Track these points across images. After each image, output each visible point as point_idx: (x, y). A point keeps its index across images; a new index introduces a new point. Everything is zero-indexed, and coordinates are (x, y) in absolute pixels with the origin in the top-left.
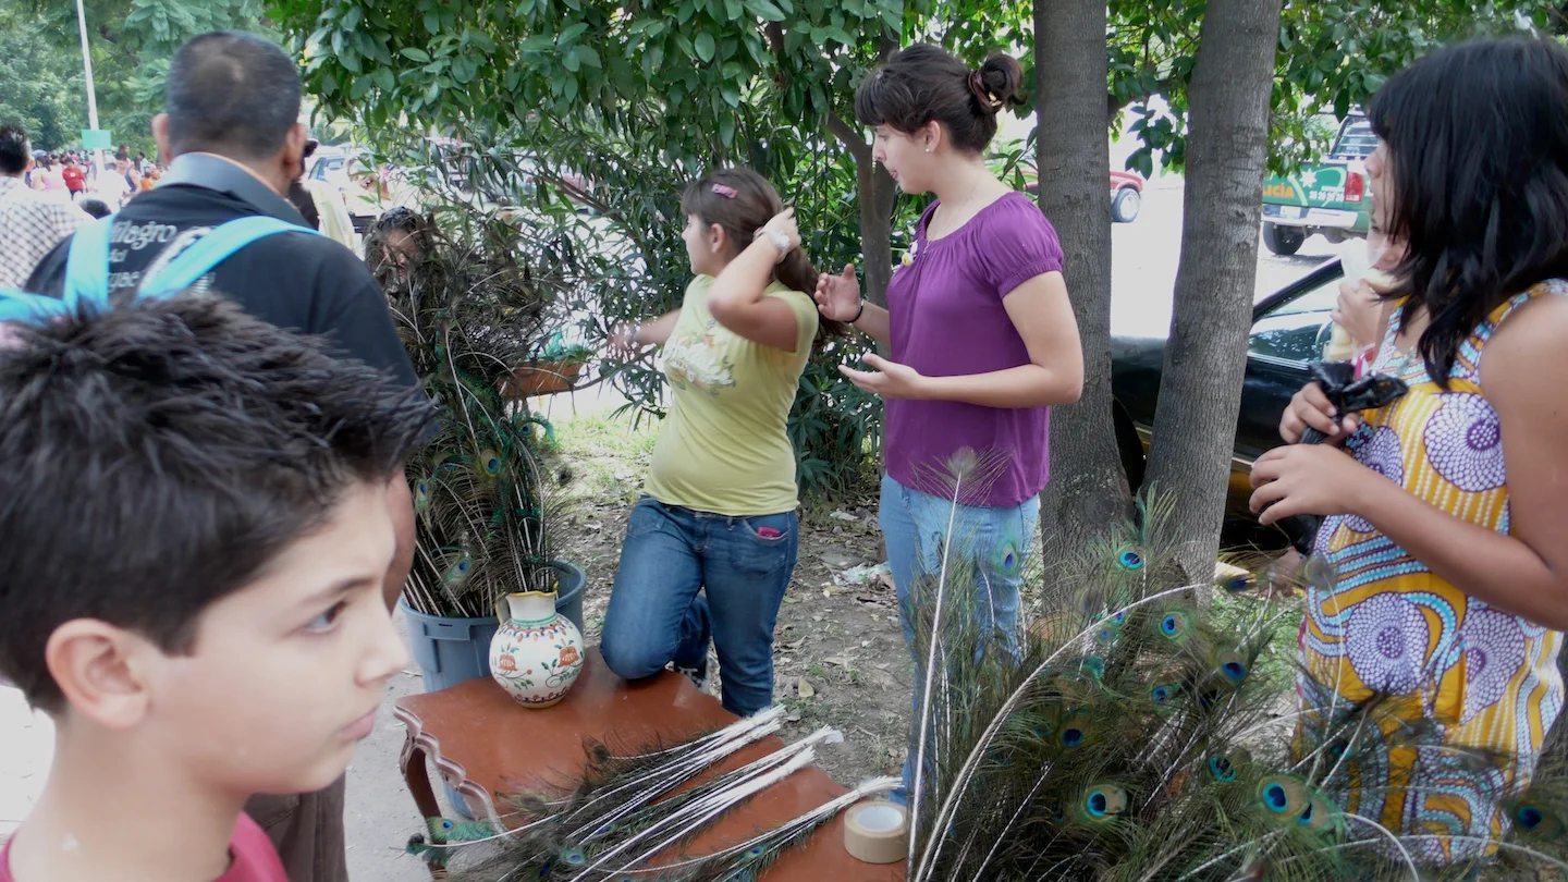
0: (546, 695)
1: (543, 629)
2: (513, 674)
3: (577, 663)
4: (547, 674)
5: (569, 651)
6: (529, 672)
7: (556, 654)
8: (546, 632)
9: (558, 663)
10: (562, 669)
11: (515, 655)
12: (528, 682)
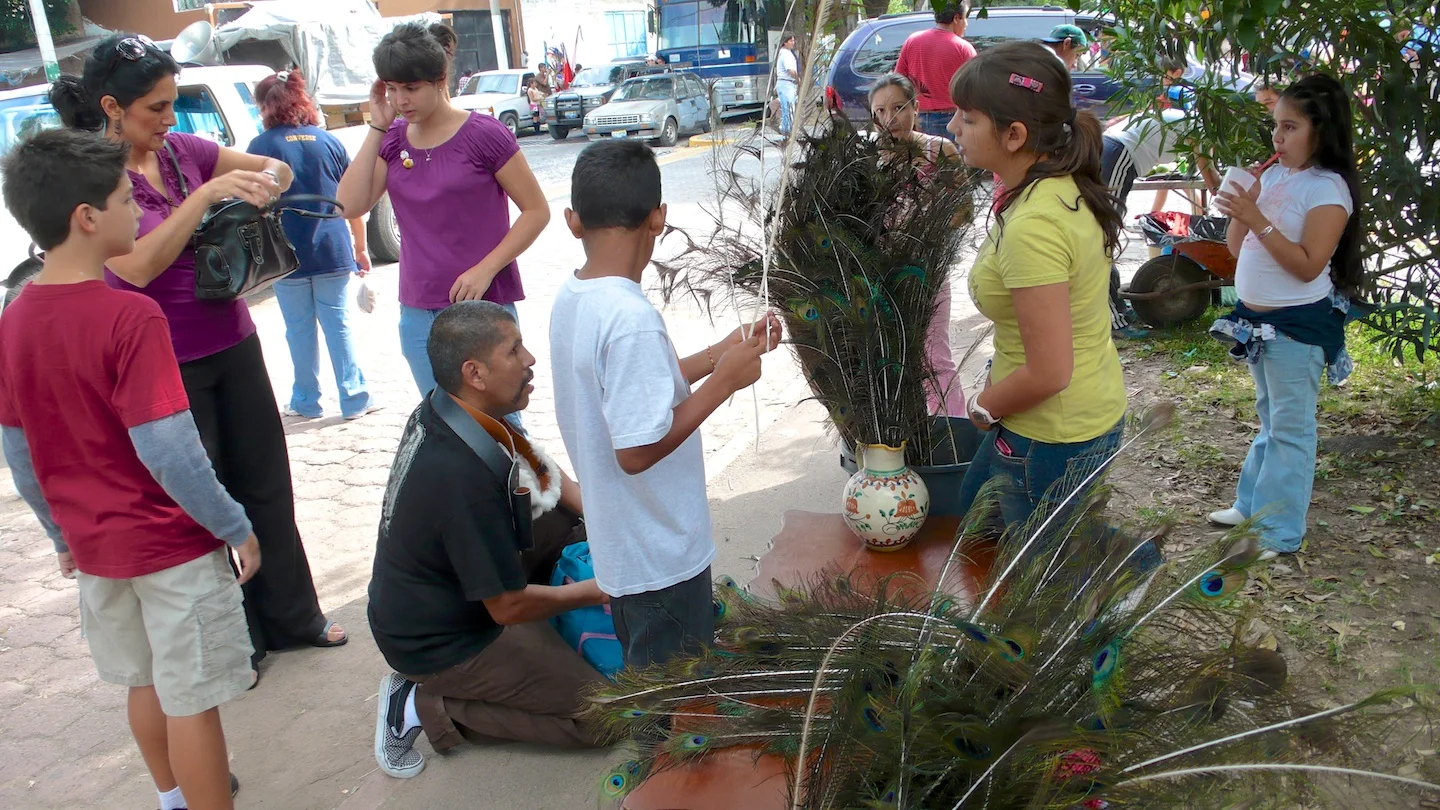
0: (884, 540)
1: (887, 479)
2: (855, 516)
3: (915, 516)
4: (883, 521)
5: (908, 503)
6: (868, 517)
7: (895, 504)
8: (889, 483)
9: (895, 513)
10: (898, 519)
11: (858, 499)
12: (867, 526)
